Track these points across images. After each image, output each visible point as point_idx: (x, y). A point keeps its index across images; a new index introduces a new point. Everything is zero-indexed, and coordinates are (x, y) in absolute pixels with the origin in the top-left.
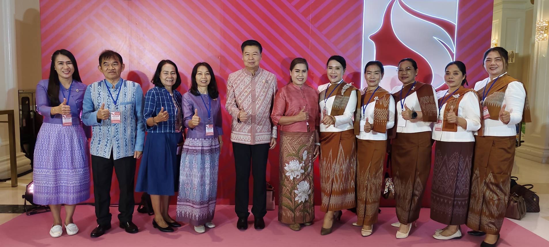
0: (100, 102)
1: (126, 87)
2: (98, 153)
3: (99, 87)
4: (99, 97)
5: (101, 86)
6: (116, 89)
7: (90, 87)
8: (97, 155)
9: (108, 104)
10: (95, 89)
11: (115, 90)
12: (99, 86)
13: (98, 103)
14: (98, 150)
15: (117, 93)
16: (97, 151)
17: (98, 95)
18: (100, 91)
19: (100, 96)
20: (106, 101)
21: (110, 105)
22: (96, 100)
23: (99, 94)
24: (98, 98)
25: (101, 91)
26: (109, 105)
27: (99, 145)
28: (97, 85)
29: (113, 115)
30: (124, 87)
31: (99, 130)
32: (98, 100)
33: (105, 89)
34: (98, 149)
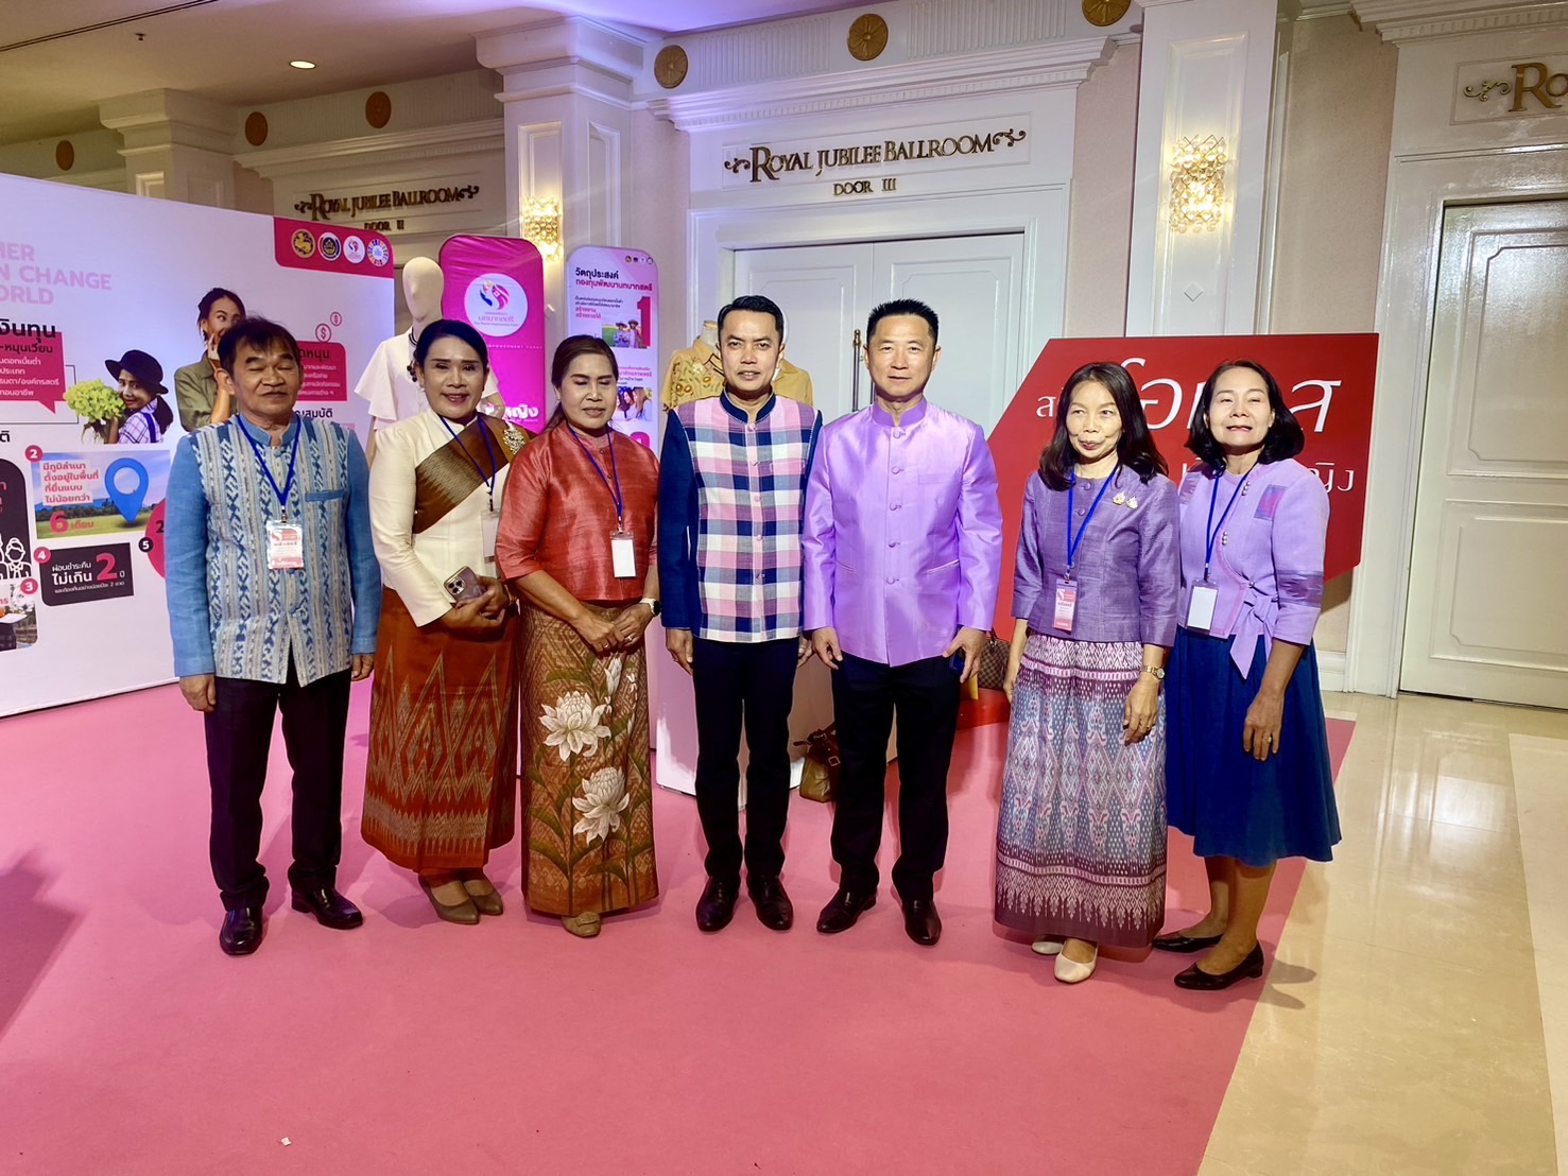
0: (237, 495)
1: (315, 440)
2: (238, 668)
3: (223, 445)
4: (230, 479)
5: (229, 440)
6: (283, 449)
7: (194, 448)
8: (238, 677)
9: (264, 502)
10: (212, 450)
11: (282, 452)
12: (225, 441)
13: (230, 498)
14: (238, 659)
15: (289, 461)
16: (234, 662)
17: (226, 472)
18: (228, 457)
19: (232, 473)
20: (257, 491)
21: (271, 504)
22: (223, 487)
23: (229, 468)
24: (228, 483)
25: (232, 458)
26: (267, 504)
27: (240, 643)
28: (216, 438)
29: (278, 539)
30: (310, 440)
31: (241, 593)
32: (227, 487)
33: (244, 447)
34: (238, 655)
